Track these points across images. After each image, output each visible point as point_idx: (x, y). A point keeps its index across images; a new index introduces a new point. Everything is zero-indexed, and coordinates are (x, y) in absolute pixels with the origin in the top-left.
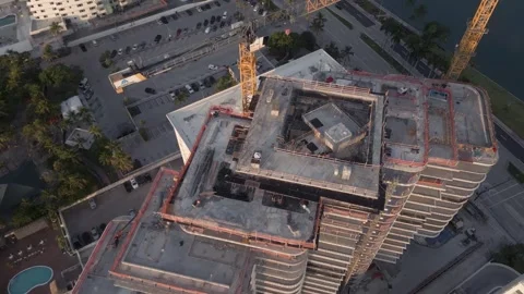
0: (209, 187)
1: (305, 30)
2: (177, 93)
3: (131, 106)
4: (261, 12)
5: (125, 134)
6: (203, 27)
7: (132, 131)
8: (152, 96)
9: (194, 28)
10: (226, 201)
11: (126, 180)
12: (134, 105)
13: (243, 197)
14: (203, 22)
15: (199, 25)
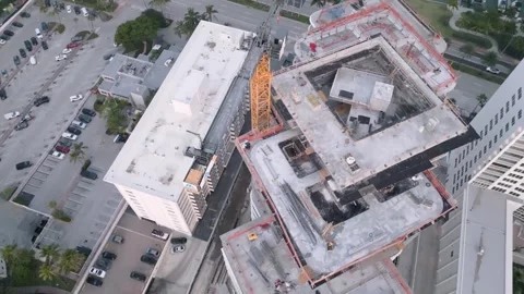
0: (321, 222)
1: (143, 9)
2: (59, 149)
3: (15, 196)
4: (78, 11)
5: (38, 231)
6: (22, 60)
7: (44, 223)
8: (31, 170)
9: (14, 67)
10: (349, 224)
11: (86, 276)
12: (18, 192)
13: (357, 209)
14: (19, 54)
15: (17, 60)
